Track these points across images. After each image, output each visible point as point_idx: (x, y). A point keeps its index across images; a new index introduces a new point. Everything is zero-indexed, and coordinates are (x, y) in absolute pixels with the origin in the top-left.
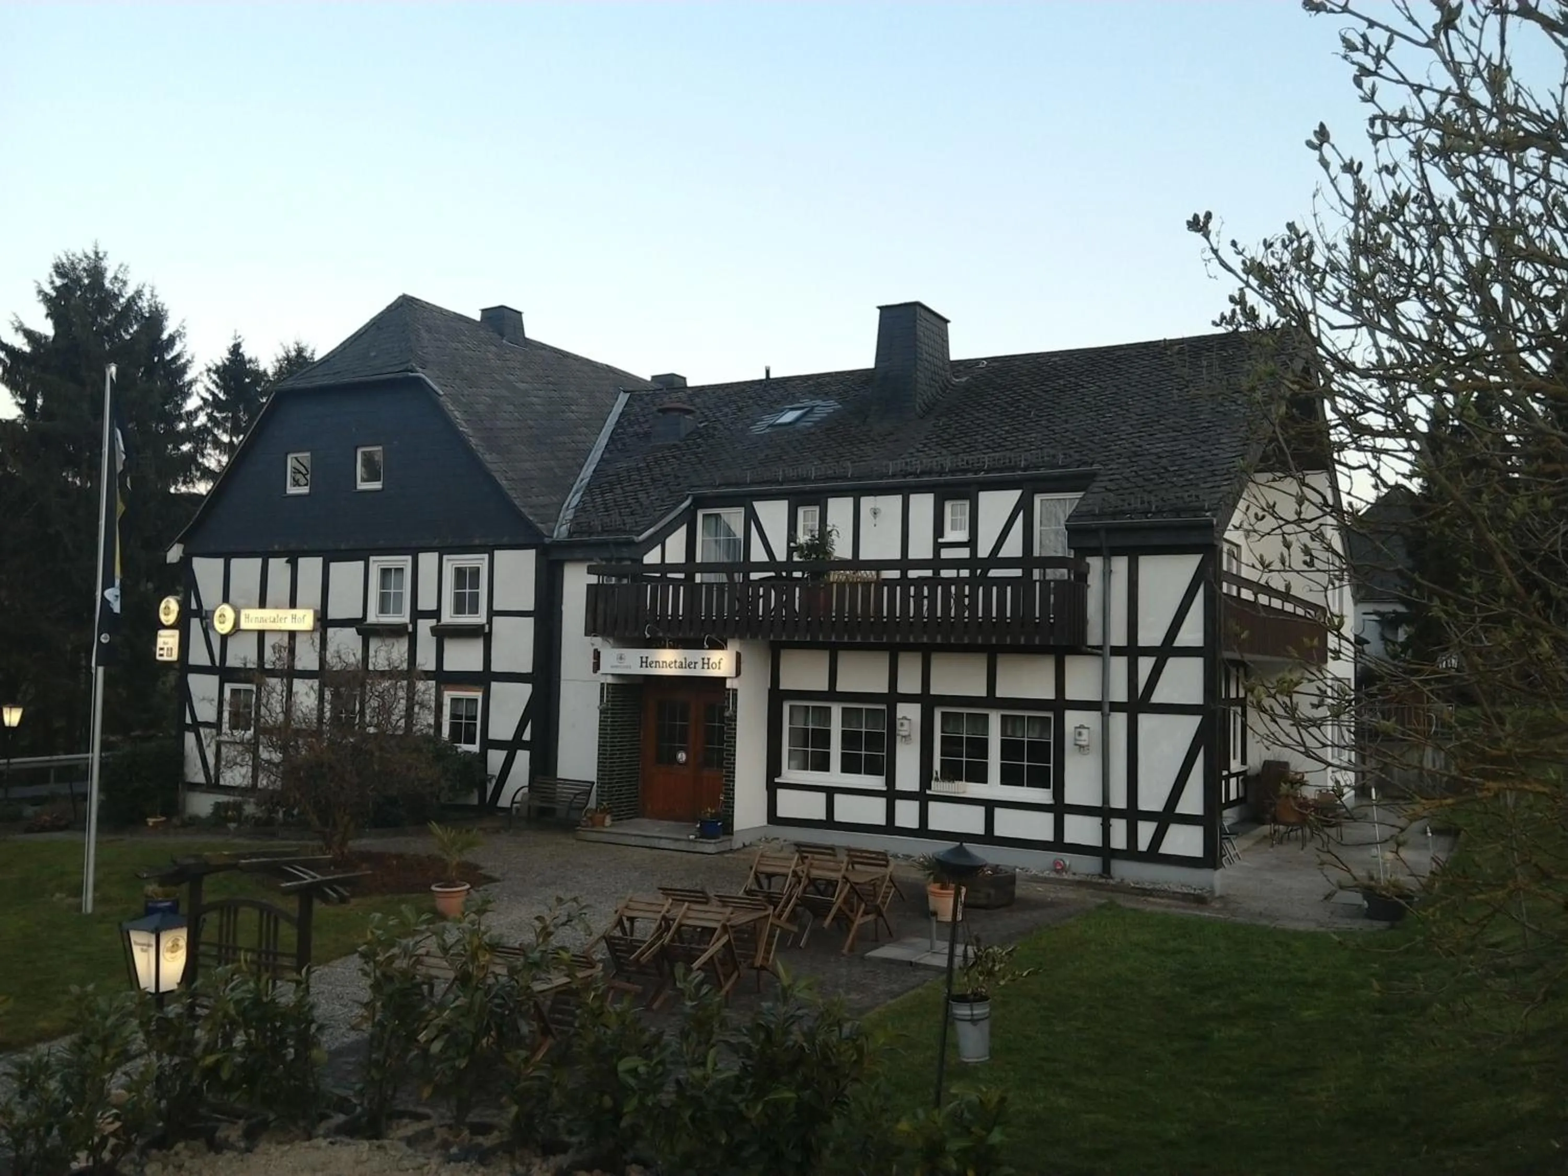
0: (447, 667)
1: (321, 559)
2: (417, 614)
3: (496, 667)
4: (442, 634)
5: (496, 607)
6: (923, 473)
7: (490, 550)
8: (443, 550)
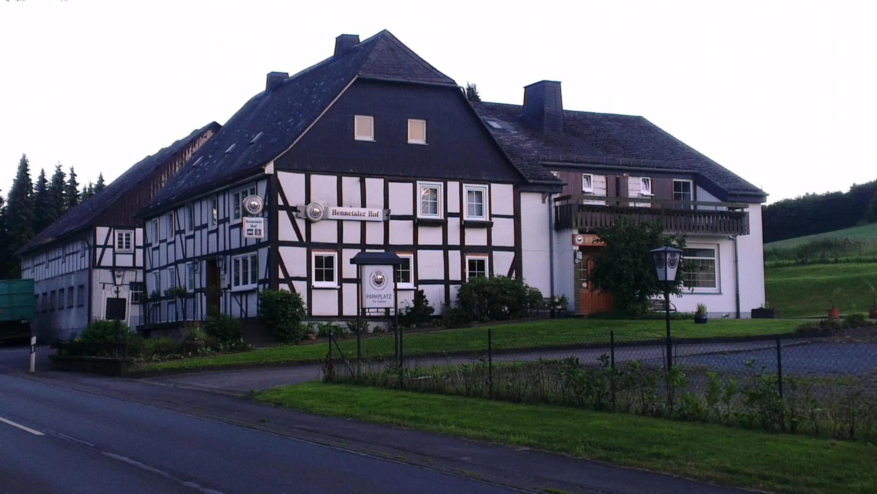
0: (467, 243)
1: (383, 180)
2: (447, 214)
3: (494, 244)
4: (464, 226)
5: (493, 213)
6: (643, 166)
7: (489, 182)
8: (462, 181)
